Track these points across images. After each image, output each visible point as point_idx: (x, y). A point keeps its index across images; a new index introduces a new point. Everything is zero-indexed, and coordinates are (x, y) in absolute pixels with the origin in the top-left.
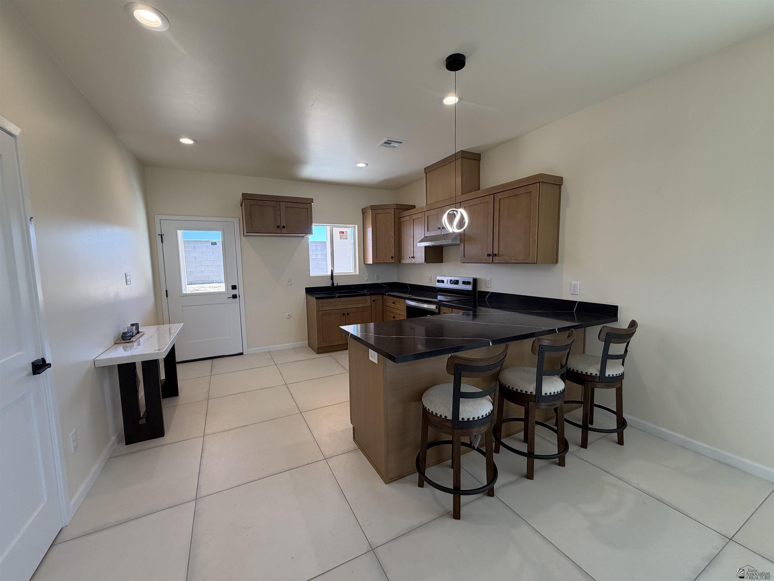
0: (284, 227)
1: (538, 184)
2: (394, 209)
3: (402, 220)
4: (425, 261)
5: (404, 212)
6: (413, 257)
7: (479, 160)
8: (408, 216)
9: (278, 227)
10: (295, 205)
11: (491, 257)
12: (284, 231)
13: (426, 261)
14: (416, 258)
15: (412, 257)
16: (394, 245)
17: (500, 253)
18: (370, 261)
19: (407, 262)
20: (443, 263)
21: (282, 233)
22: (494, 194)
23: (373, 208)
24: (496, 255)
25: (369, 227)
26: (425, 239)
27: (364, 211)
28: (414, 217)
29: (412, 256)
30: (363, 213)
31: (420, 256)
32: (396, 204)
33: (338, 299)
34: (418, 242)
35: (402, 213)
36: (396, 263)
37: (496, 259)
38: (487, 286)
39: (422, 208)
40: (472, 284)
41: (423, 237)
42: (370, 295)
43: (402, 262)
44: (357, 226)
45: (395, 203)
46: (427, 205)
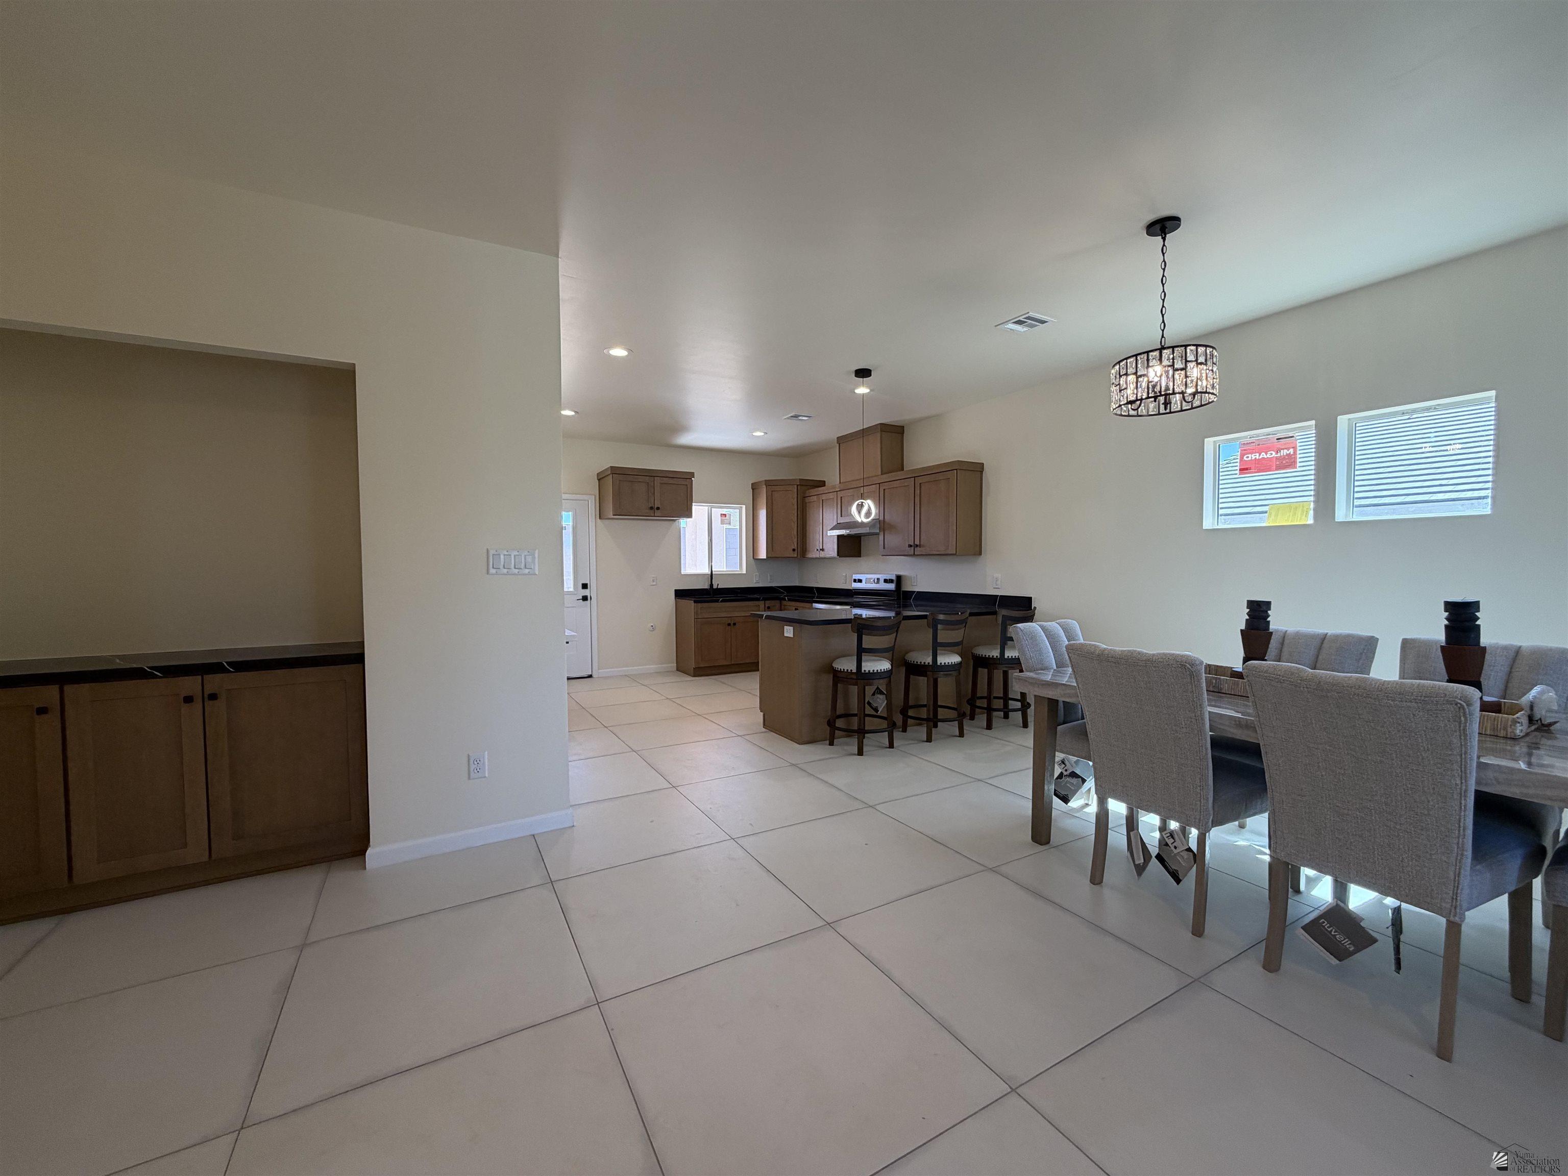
0: (658, 508)
1: (956, 471)
2: (797, 485)
3: (807, 500)
4: (838, 555)
5: (810, 491)
6: (823, 550)
7: (903, 433)
8: (815, 496)
9: (652, 508)
10: (671, 481)
11: (913, 548)
12: (658, 513)
13: (840, 554)
14: (826, 550)
15: (821, 550)
16: (796, 533)
17: (922, 543)
18: (763, 554)
19: (814, 556)
20: (860, 556)
21: (655, 515)
22: (915, 477)
23: (768, 483)
24: (917, 546)
25: (763, 509)
26: (838, 526)
27: (755, 487)
28: (824, 497)
29: (821, 548)
30: (753, 489)
31: (831, 549)
32: (800, 479)
33: (723, 603)
34: (829, 529)
35: (807, 492)
36: (799, 557)
37: (918, 551)
38: (913, 584)
39: (834, 487)
40: (895, 582)
41: (835, 523)
42: (765, 599)
43: (807, 556)
44: (744, 507)
45: (797, 478)
46: (840, 483)
